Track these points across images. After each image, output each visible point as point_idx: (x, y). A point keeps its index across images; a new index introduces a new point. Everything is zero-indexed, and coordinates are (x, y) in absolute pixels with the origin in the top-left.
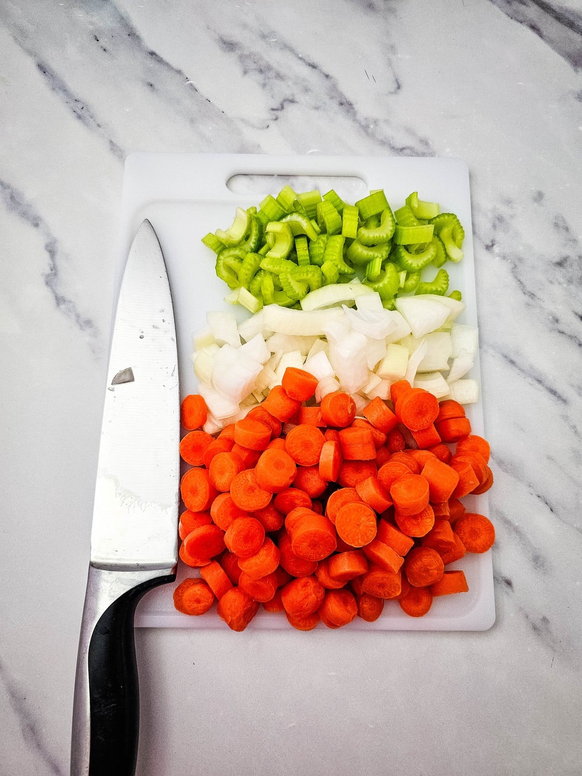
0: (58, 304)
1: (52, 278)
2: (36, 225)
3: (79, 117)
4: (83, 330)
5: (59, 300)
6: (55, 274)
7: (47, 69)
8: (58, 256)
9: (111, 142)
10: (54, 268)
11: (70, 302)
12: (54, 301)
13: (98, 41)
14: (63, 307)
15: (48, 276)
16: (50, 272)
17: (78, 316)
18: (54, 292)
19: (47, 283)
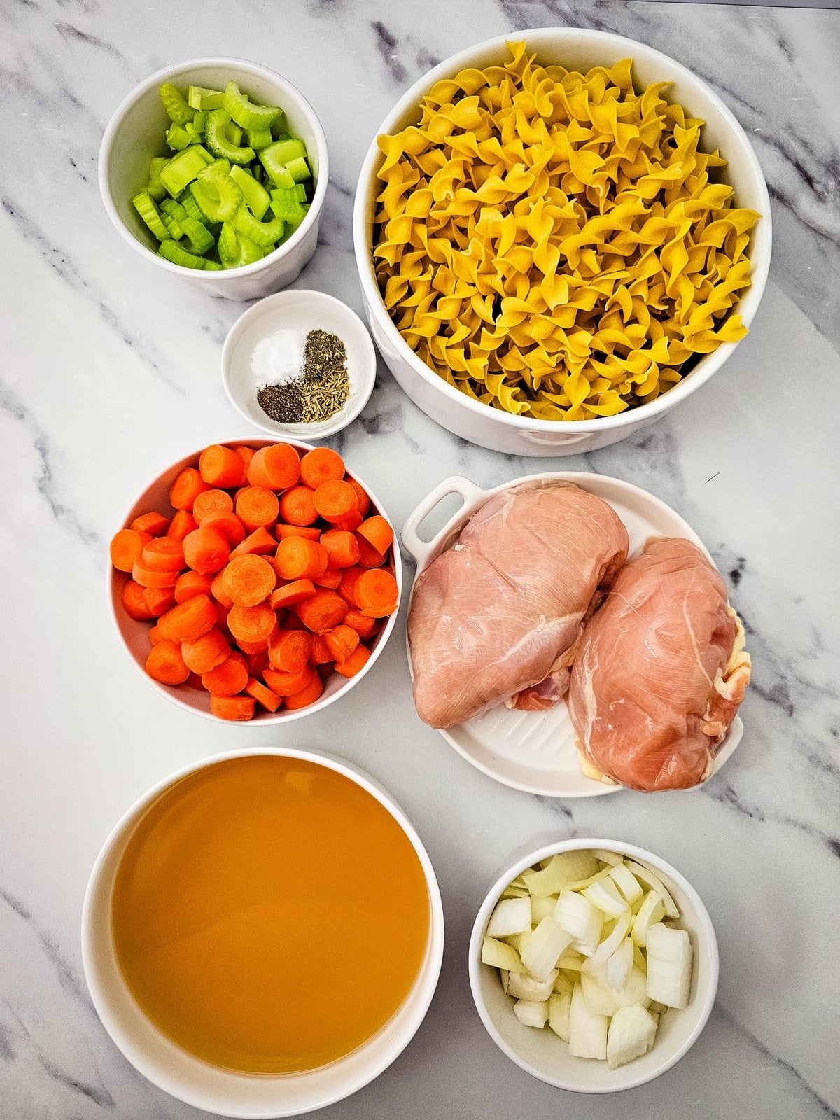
0: (56, 514)
1: (45, 483)
2: (22, 417)
3: (61, 273)
4: (88, 544)
5: (57, 510)
6: (49, 479)
7: (15, 208)
8: (50, 456)
9: (102, 306)
10: (47, 470)
11: (69, 511)
12: (51, 511)
13: (75, 165)
14: (61, 517)
15: (41, 480)
16: (42, 475)
17: (80, 528)
18: (50, 500)
19: (41, 489)
